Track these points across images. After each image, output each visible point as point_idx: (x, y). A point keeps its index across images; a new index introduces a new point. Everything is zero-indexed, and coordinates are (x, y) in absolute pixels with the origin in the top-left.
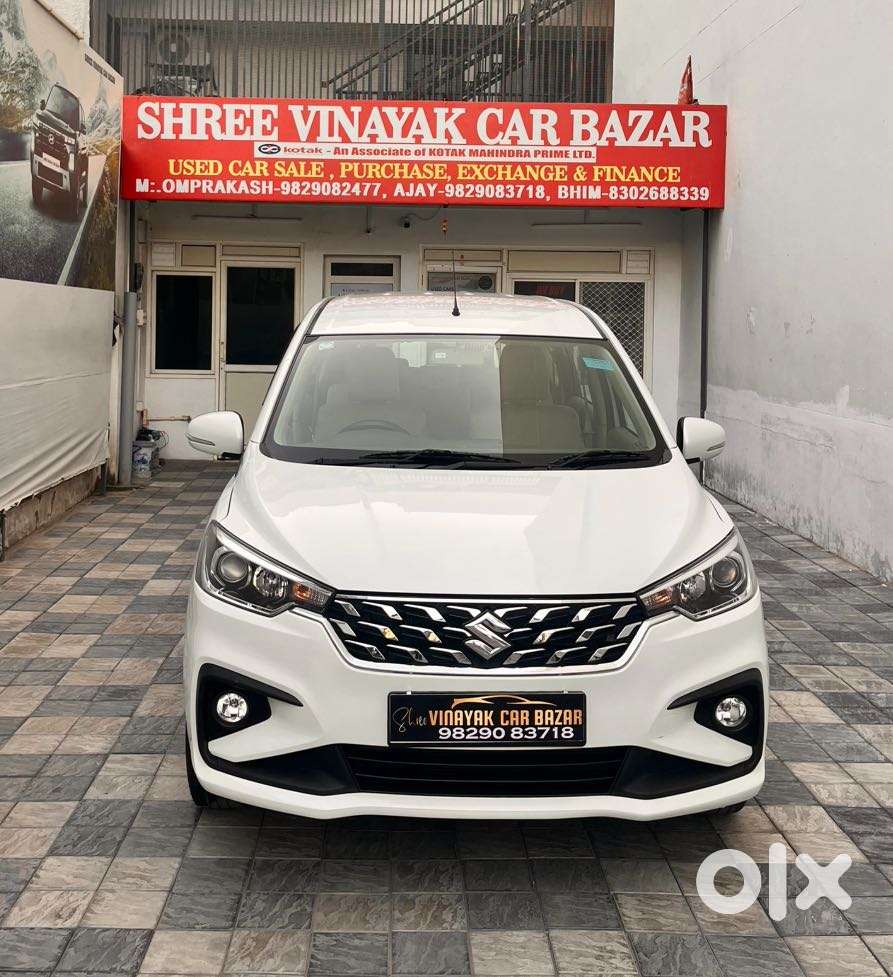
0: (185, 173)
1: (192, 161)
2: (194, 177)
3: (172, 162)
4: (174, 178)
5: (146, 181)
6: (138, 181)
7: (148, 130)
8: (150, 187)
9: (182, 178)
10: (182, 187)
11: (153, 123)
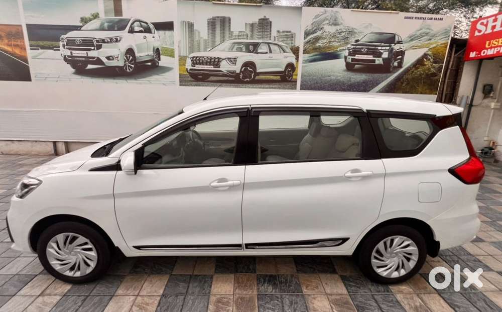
0: (493, 45)
1: (497, 40)
2: (497, 46)
3: (487, 43)
4: (487, 49)
5: (475, 52)
6: (471, 53)
7: (480, 31)
8: (476, 54)
9: (491, 48)
10: (490, 52)
11: (482, 28)
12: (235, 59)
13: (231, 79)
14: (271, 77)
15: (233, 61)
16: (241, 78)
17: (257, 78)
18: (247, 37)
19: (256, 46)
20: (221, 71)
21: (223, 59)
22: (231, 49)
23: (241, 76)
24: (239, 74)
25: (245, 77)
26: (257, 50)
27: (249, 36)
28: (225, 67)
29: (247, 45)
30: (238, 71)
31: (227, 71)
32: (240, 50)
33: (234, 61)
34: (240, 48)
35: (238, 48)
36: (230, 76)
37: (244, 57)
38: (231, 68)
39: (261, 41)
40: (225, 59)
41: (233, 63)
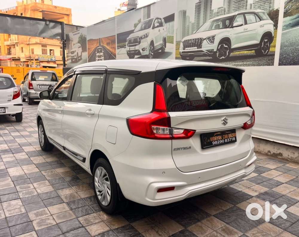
12: (213, 37)
13: (209, 58)
14: (246, 52)
15: (211, 39)
16: (217, 56)
17: (232, 54)
18: (225, 11)
19: (232, 19)
20: (202, 51)
21: (204, 39)
22: (211, 29)
23: (217, 54)
24: (216, 52)
25: (221, 55)
26: (233, 24)
27: (226, 10)
28: (206, 47)
29: (224, 21)
30: (215, 50)
31: (207, 50)
32: (218, 27)
33: (213, 39)
34: (219, 24)
35: (216, 25)
36: (209, 56)
37: (221, 34)
38: (209, 47)
39: (237, 13)
40: (205, 39)
41: (212, 42)
